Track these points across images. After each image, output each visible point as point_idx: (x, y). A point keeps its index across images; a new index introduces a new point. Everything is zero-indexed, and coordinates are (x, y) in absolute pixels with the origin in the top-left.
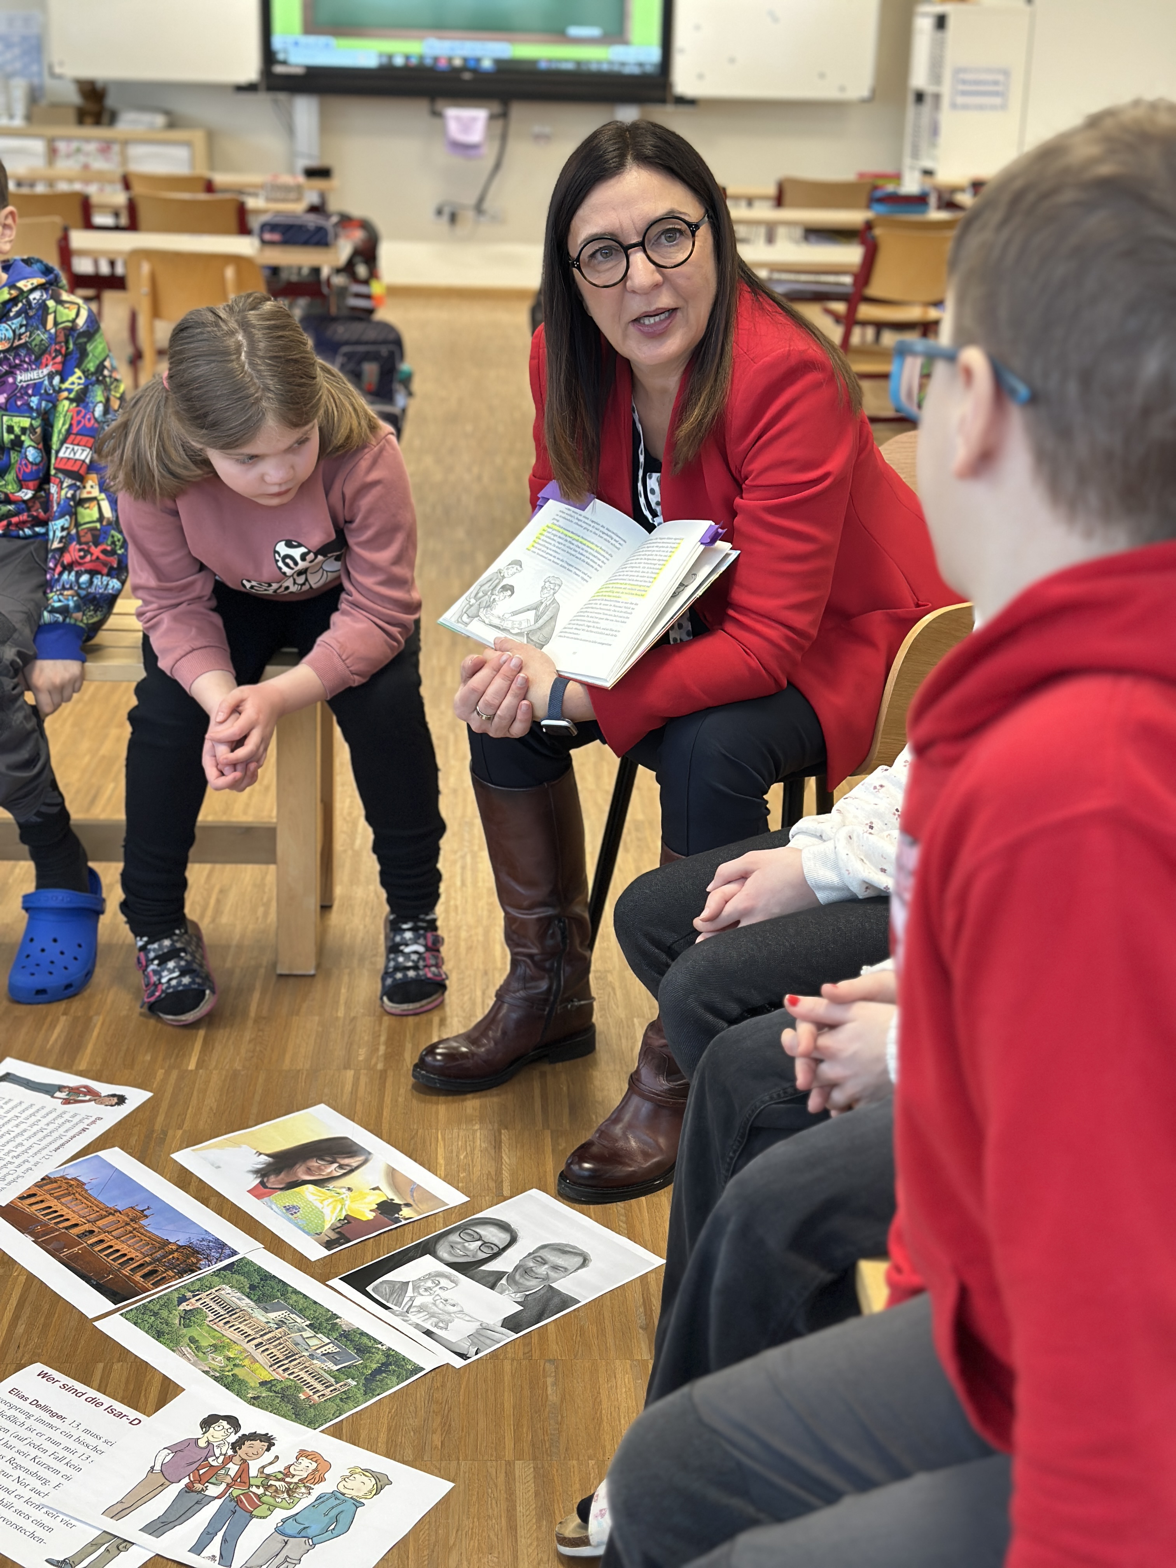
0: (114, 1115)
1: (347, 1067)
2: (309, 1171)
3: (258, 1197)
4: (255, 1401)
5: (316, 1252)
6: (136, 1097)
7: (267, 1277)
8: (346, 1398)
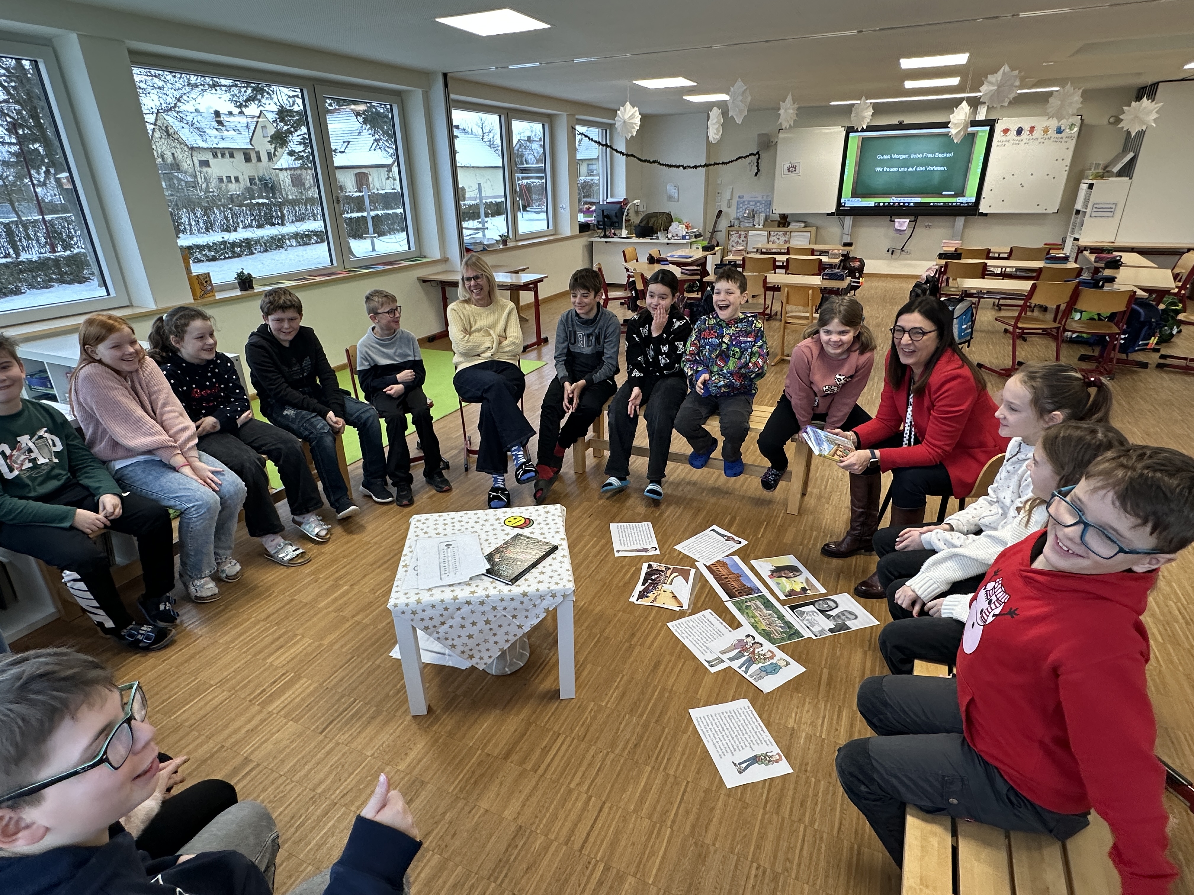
0: (738, 546)
2: (785, 574)
3: (771, 578)
4: (759, 633)
5: (783, 597)
8: (783, 639)
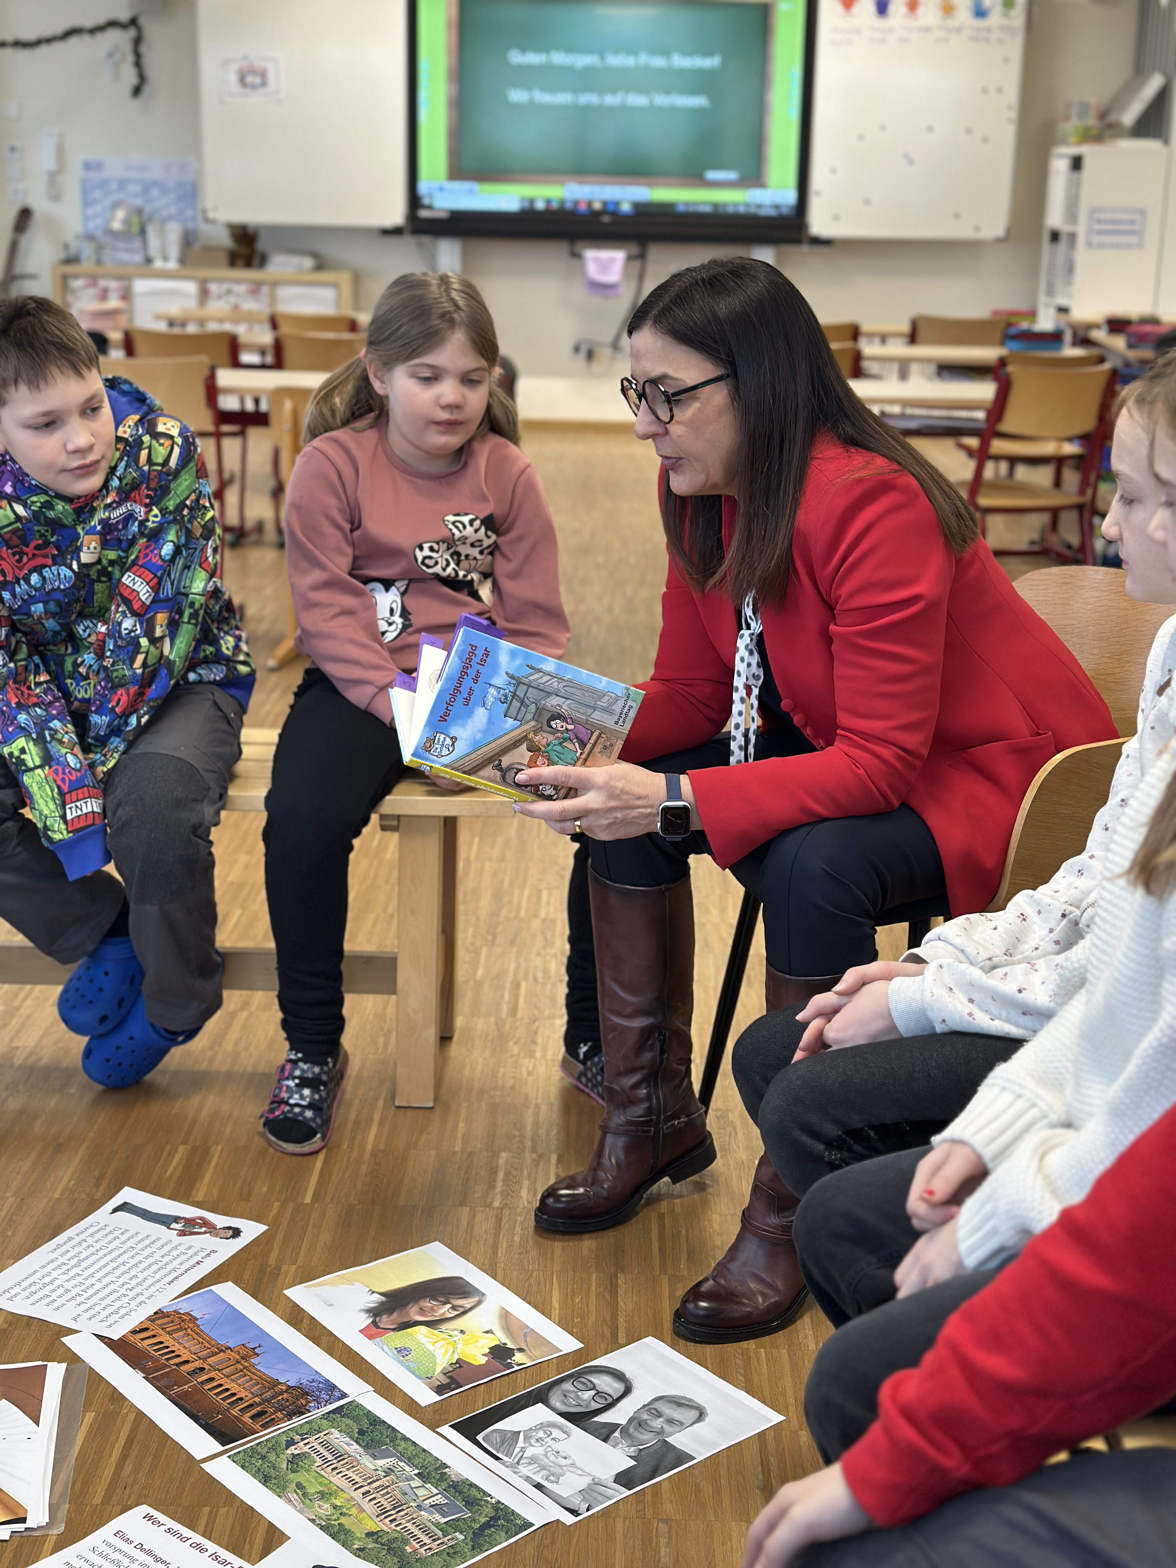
1: (463, 1203)
2: (422, 1311)
3: (370, 1337)
4: (361, 1553)
6: (252, 1230)
7: (376, 1422)
8: (453, 1553)
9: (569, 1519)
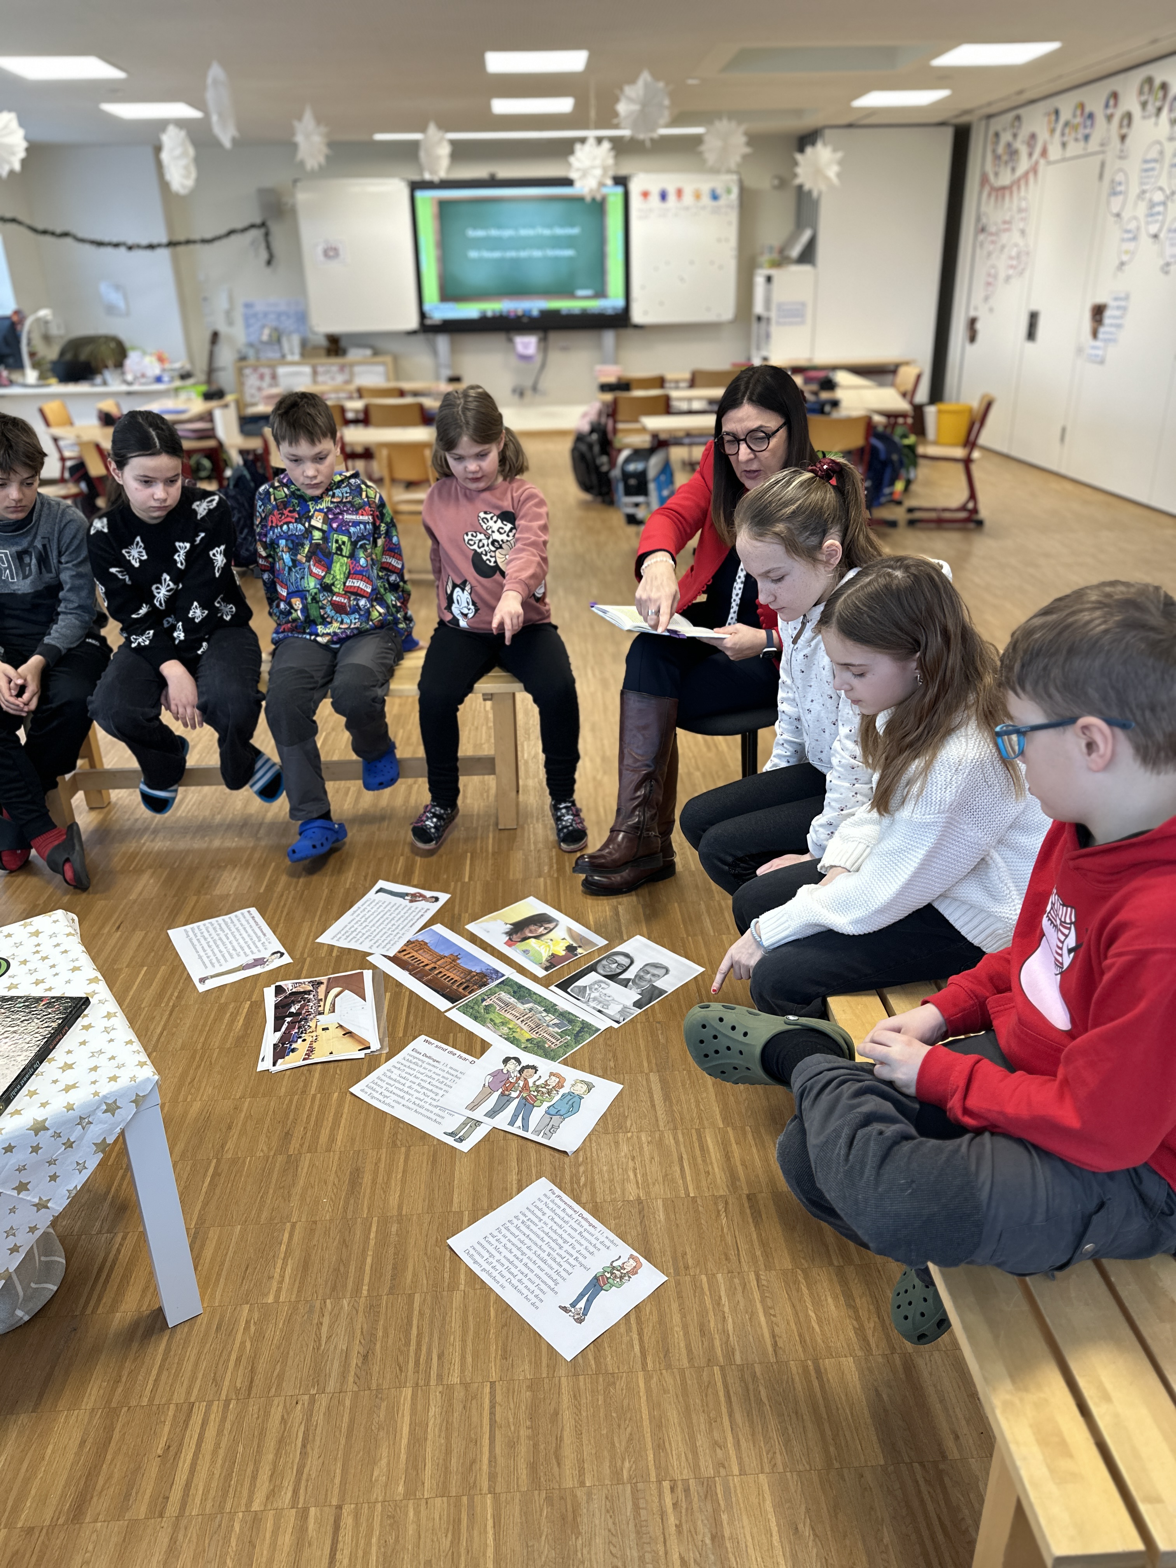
0: (435, 907)
1: (540, 876)
2: (531, 932)
3: (510, 946)
4: (525, 1049)
5: (541, 973)
6: (444, 897)
7: (521, 987)
8: (567, 1046)
9: (616, 1026)
